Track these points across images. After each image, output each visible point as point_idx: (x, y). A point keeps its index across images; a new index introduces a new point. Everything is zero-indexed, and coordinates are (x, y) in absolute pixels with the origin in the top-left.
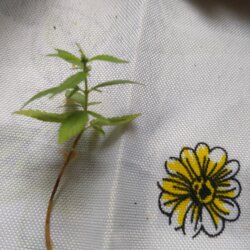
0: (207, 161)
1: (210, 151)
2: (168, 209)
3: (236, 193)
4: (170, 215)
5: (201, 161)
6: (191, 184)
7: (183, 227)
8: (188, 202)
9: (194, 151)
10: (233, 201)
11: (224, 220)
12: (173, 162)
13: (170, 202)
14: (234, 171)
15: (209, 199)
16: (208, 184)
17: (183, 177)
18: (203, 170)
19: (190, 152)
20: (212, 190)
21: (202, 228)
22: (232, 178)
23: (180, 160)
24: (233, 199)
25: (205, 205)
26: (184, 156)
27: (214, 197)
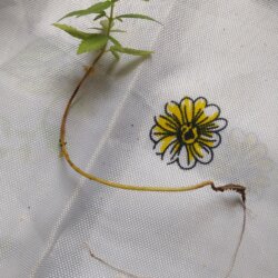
0: (201, 113)
1: (207, 106)
2: (156, 138)
3: (215, 144)
4: (156, 143)
5: (196, 111)
6: (181, 126)
7: (162, 154)
8: (174, 138)
9: (194, 102)
10: (210, 150)
11: (197, 160)
12: (173, 105)
13: (160, 134)
14: (221, 127)
15: (191, 141)
16: (195, 130)
17: (176, 119)
18: (195, 119)
19: (190, 102)
20: (196, 136)
21: (177, 160)
22: (217, 132)
23: (179, 106)
24: (211, 148)
25: (186, 144)
26: (183, 103)
27: (196, 141)
